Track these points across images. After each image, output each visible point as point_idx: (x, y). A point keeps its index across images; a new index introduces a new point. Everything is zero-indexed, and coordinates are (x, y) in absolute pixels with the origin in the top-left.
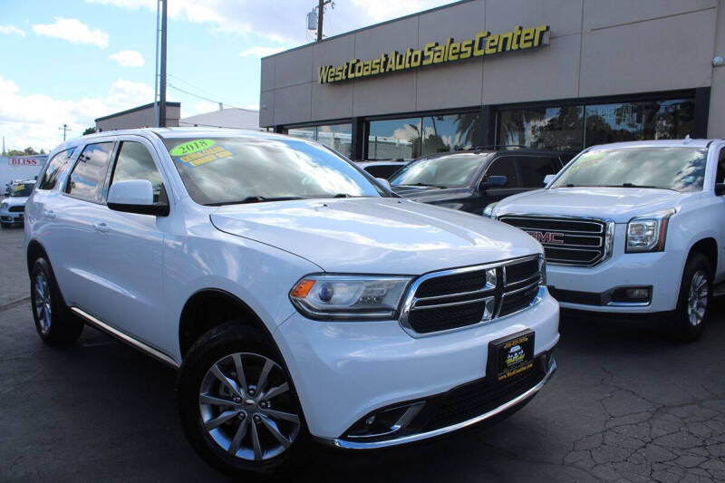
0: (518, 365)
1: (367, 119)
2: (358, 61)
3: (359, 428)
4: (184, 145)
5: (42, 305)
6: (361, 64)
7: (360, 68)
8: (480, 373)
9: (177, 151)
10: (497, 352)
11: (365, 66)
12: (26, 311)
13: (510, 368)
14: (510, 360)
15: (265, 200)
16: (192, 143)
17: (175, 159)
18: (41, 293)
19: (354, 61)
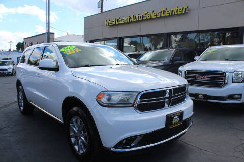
0: (177, 123)
1: (123, 38)
3: (120, 144)
4: (65, 48)
5: (21, 102)
7: (120, 21)
8: (163, 126)
9: (62, 50)
10: (169, 118)
11: (122, 20)
12: (16, 106)
13: (174, 124)
14: (174, 122)
15: (91, 66)
16: (68, 47)
17: (62, 52)
18: (21, 98)
19: (118, 18)
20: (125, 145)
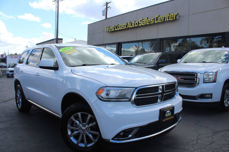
0: (169, 117)
1: (121, 43)
2: (118, 25)
3: (118, 136)
4: (63, 49)
5: (19, 100)
6: (119, 26)
7: (119, 27)
8: (157, 119)
9: (61, 50)
10: (162, 112)
11: (120, 26)
12: (14, 102)
13: (166, 118)
14: (166, 115)
15: (88, 65)
16: (66, 48)
17: (61, 53)
18: (18, 96)
19: (117, 25)
20: (123, 136)
